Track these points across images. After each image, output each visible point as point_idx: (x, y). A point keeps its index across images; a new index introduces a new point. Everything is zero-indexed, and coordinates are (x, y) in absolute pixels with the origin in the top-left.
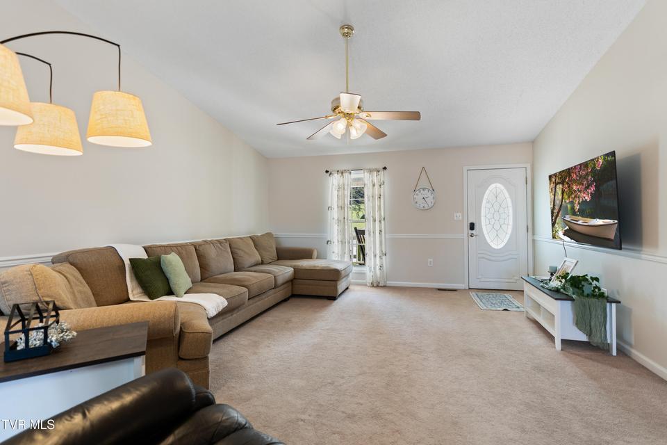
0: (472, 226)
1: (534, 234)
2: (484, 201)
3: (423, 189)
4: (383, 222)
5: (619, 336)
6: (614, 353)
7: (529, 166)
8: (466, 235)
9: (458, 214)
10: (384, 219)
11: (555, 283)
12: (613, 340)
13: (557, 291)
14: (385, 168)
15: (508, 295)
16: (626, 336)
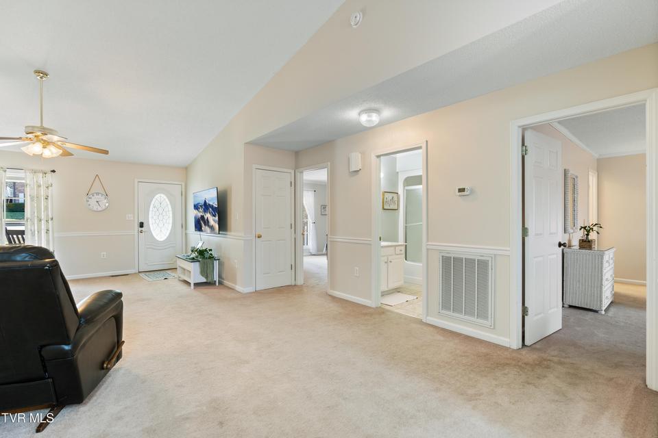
0: (142, 225)
1: (186, 229)
2: (152, 206)
3: (96, 193)
4: (50, 221)
5: (220, 276)
6: (217, 284)
7: (183, 184)
8: (136, 231)
9: (130, 215)
10: (52, 219)
11: (194, 255)
12: (216, 278)
13: (193, 258)
14: (54, 171)
15: (168, 272)
16: (224, 276)
